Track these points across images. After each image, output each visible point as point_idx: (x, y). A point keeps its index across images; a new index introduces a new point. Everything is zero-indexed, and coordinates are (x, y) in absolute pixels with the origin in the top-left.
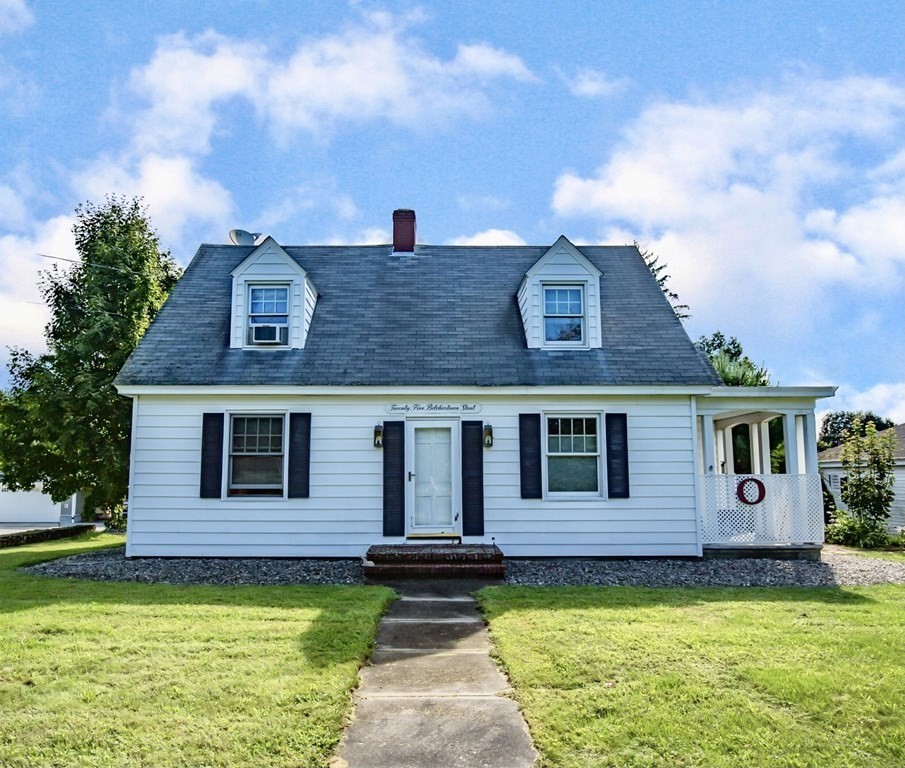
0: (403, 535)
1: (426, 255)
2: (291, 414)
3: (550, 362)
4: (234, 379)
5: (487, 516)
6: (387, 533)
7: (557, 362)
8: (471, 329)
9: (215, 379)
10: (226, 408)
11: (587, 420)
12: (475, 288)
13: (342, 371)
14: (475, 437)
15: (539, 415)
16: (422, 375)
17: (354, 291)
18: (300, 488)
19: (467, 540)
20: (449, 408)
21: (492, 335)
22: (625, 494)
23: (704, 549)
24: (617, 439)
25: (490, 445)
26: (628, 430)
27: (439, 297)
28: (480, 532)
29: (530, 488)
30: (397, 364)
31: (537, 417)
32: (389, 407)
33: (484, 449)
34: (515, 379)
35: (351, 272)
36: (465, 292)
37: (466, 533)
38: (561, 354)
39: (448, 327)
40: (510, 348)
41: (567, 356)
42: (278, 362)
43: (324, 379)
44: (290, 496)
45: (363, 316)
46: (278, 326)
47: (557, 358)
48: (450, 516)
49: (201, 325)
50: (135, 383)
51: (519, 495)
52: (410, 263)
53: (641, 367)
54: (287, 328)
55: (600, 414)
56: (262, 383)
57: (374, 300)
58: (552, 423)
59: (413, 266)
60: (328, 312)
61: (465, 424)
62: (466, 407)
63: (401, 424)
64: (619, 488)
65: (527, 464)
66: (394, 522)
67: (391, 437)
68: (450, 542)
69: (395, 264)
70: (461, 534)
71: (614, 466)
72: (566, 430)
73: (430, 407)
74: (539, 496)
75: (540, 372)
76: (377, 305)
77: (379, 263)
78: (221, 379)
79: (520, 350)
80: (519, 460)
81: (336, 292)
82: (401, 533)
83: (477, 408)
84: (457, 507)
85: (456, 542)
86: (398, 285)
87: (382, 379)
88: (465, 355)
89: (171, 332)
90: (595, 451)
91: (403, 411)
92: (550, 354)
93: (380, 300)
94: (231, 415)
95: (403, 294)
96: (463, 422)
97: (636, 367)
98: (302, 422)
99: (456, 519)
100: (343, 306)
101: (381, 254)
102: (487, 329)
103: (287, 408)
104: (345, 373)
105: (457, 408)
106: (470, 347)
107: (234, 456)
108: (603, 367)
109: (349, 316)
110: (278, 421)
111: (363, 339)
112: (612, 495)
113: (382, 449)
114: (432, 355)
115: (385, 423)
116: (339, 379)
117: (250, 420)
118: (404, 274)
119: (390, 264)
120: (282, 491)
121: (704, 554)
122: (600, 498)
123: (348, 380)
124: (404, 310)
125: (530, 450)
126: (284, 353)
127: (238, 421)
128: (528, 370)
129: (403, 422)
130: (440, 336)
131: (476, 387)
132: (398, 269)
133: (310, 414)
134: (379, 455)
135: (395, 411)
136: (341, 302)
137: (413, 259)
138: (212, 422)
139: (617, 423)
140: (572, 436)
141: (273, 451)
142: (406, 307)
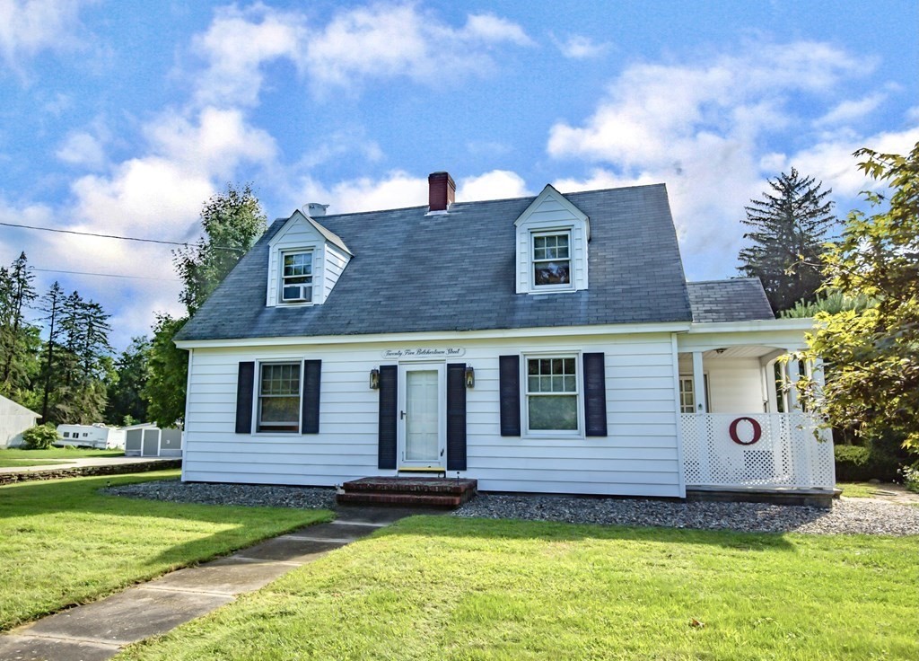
0: (395, 468)
1: (457, 211)
2: (306, 361)
3: (532, 306)
4: (261, 332)
5: (469, 452)
6: (382, 466)
7: (540, 305)
8: (472, 278)
9: (246, 333)
10: (255, 357)
11: (566, 360)
12: (490, 240)
13: (347, 322)
14: (459, 378)
15: (517, 357)
16: (413, 322)
17: (383, 250)
18: (312, 426)
19: (452, 474)
20: (436, 352)
21: (488, 283)
22: (603, 433)
23: (687, 491)
24: (594, 378)
25: (471, 386)
26: (606, 370)
27: (455, 250)
28: (463, 467)
29: (510, 427)
30: (396, 314)
31: (516, 358)
32: (385, 352)
33: (468, 389)
34: (493, 324)
35: (387, 234)
36: (480, 244)
37: (449, 468)
38: (546, 297)
39: (451, 278)
40: (500, 295)
41: (551, 299)
42: (299, 317)
43: (329, 330)
44: (304, 432)
45: (383, 272)
46: (302, 286)
47: (540, 301)
48: (437, 451)
49: (252, 288)
50: (188, 339)
51: (499, 433)
52: (440, 220)
53: (620, 306)
54: (311, 287)
55: (578, 354)
56: (280, 335)
57: (397, 257)
58: (532, 363)
59: (442, 223)
60: (355, 271)
61: (450, 366)
62: (451, 351)
63: (394, 368)
64: (597, 426)
65: (506, 403)
66: (387, 455)
67: (385, 379)
68: (436, 476)
69: (427, 223)
70: (445, 469)
71: (591, 404)
72: (545, 371)
73: (419, 352)
74: (518, 434)
75: (520, 316)
76: (398, 261)
77: (414, 223)
78: (250, 333)
79: (507, 296)
80: (498, 399)
81: (367, 253)
82: (393, 466)
83: (461, 352)
84: (442, 443)
85: (442, 476)
86: (422, 242)
87: (377, 328)
88: (457, 302)
89: (228, 296)
90: (575, 390)
91: (397, 356)
92: (535, 298)
93: (402, 257)
94: (260, 363)
95: (424, 250)
96: (448, 365)
97: (614, 306)
98: (314, 367)
99: (442, 455)
100: (369, 264)
101: (417, 215)
102: (485, 277)
103: (302, 356)
104: (349, 323)
105: (443, 352)
106: (464, 295)
107: (263, 398)
108: (581, 308)
109: (372, 272)
110: (296, 367)
111: (376, 292)
112: (589, 433)
113: (378, 390)
114: (427, 304)
115: (381, 367)
116: (342, 330)
117: (275, 367)
118: (432, 231)
119: (422, 223)
120: (298, 427)
121: (687, 495)
122: (579, 437)
123: (349, 330)
124: (420, 263)
125: (509, 390)
126: (306, 309)
127: (266, 368)
128: (509, 313)
129: (396, 367)
130: (442, 286)
131: (455, 332)
132: (427, 227)
133: (320, 361)
134: (376, 395)
135: (392, 356)
136: (368, 261)
137: (445, 216)
138: (245, 368)
139: (595, 363)
140: (552, 375)
141: (292, 393)
142: (422, 261)
